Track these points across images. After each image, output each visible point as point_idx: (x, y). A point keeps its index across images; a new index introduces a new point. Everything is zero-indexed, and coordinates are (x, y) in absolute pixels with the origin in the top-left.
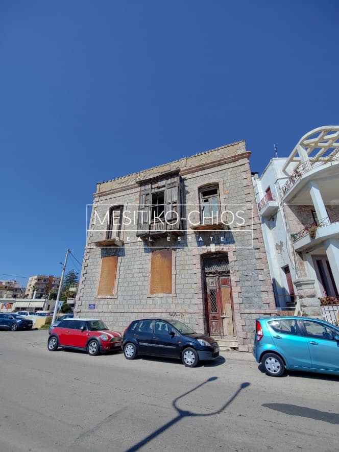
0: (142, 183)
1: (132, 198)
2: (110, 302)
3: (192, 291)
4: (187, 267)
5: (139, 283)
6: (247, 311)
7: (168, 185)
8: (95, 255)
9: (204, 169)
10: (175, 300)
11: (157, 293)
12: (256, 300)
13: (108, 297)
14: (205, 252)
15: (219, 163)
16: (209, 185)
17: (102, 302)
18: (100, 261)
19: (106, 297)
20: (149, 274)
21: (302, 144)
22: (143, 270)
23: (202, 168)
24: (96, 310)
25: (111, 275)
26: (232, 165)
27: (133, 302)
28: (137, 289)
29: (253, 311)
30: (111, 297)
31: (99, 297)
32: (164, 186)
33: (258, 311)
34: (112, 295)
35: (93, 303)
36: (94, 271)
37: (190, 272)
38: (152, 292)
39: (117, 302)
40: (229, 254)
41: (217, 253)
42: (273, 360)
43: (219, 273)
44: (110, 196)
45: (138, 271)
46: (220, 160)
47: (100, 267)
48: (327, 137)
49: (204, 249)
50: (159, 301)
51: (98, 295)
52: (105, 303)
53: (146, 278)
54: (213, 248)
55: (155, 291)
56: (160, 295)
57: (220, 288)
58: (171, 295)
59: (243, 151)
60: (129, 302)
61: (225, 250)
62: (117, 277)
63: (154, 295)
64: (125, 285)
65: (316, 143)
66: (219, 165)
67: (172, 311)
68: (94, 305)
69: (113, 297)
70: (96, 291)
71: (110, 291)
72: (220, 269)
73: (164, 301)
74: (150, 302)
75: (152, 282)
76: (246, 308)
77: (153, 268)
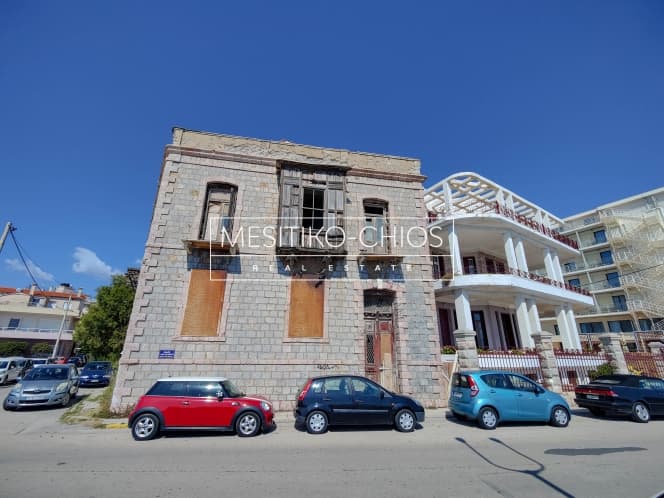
1: (254, 179)
2: (209, 347)
3: (351, 336)
4: (345, 305)
5: (268, 320)
6: (414, 363)
7: (330, 183)
8: (173, 263)
9: (371, 177)
10: (327, 347)
11: (300, 337)
12: (423, 350)
13: (207, 339)
14: (370, 287)
15: (391, 177)
16: (375, 201)
17: (191, 347)
18: (189, 275)
19: (201, 338)
20: (287, 308)
21: (449, 182)
22: (274, 301)
24: (176, 360)
25: (212, 302)
27: (258, 348)
28: (265, 327)
29: (420, 362)
30: (212, 339)
31: (185, 338)
32: (324, 183)
33: (425, 363)
34: (216, 335)
35: (168, 348)
36: (171, 290)
37: (349, 311)
38: (291, 335)
39: (224, 348)
40: (398, 295)
41: (384, 290)
42: (490, 413)
43: (380, 315)
45: (266, 300)
47: (187, 285)
48: (471, 184)
49: (369, 284)
50: (303, 348)
51: (182, 334)
52: (200, 347)
53: (281, 314)
54: (380, 284)
55: (297, 334)
56: (304, 340)
57: (379, 335)
58: (321, 341)
59: (417, 172)
60: (249, 348)
61: (394, 289)
62: (226, 306)
63: (295, 340)
64: (241, 321)
65: (459, 185)
66: (391, 179)
67: (323, 362)
68: (172, 352)
69: (216, 339)
70: (179, 327)
71: (212, 331)
72: (383, 310)
73: (310, 348)
74: (288, 349)
75: (293, 320)
76: (413, 359)
77: (294, 300)
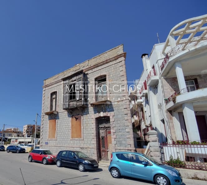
0: (64, 79)
2: (54, 141)
3: (91, 137)
4: (89, 125)
5: (66, 133)
6: (119, 148)
7: (77, 79)
8: (46, 119)
9: (98, 66)
10: (83, 142)
11: (75, 138)
12: (123, 142)
13: (53, 139)
14: (98, 116)
15: (107, 62)
16: (101, 77)
17: (51, 141)
18: (48, 121)
20: (71, 128)
21: (172, 35)
22: (67, 127)
23: (97, 66)
24: (48, 145)
25: (54, 128)
26: (114, 62)
27: (64, 142)
28: (66, 135)
29: (122, 148)
31: (49, 139)
32: (75, 80)
33: (124, 148)
34: (55, 138)
35: (47, 142)
36: (46, 127)
37: (90, 127)
38: (72, 137)
39: (57, 142)
40: (111, 117)
41: (104, 117)
42: (115, 171)
43: (106, 127)
44: (50, 87)
45: (65, 127)
46: (107, 60)
47: (49, 124)
49: (97, 115)
50: (76, 142)
51: (49, 138)
53: (69, 131)
54: (102, 114)
55: (74, 137)
56: (76, 139)
57: (106, 136)
58: (81, 139)
59: (121, 52)
60: (62, 142)
61: (108, 115)
62: (56, 130)
63: (73, 139)
64: (60, 134)
66: (107, 63)
67: (82, 147)
68: (47, 143)
70: (48, 136)
71: (54, 137)
72: (107, 125)
73: (78, 141)
74: (72, 142)
75: (72, 132)
76: (118, 146)
77: (72, 125)
